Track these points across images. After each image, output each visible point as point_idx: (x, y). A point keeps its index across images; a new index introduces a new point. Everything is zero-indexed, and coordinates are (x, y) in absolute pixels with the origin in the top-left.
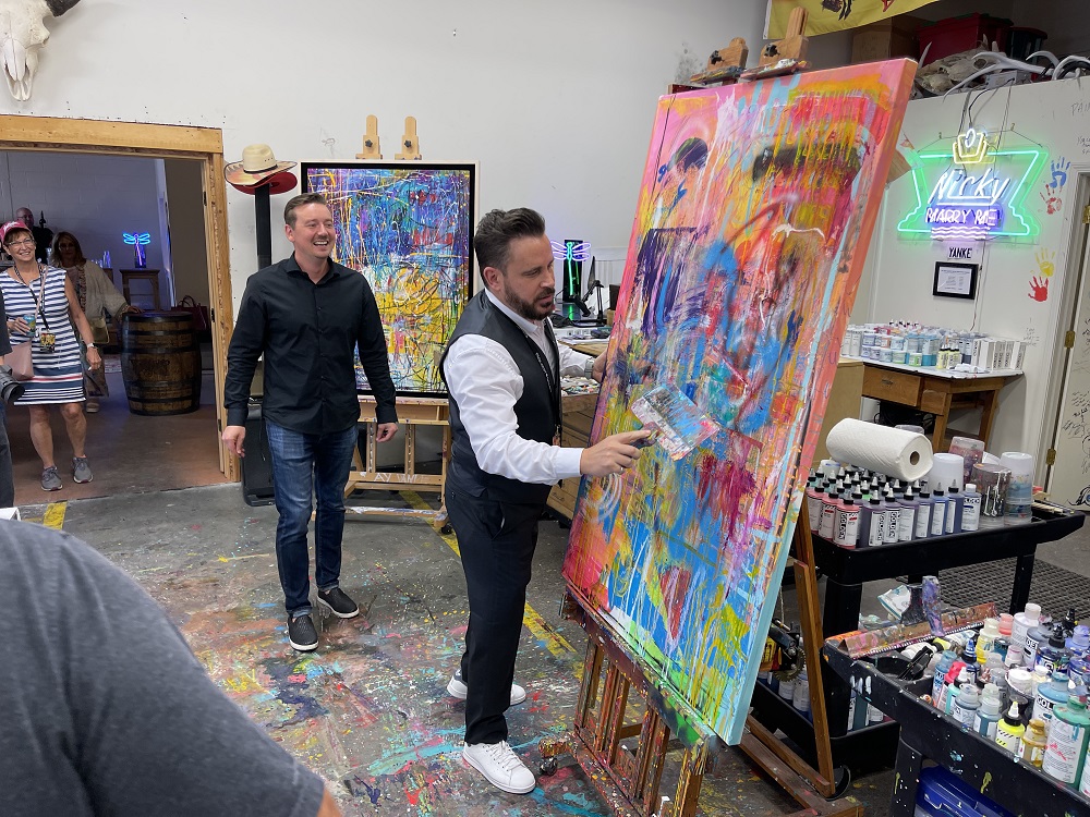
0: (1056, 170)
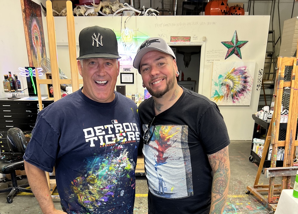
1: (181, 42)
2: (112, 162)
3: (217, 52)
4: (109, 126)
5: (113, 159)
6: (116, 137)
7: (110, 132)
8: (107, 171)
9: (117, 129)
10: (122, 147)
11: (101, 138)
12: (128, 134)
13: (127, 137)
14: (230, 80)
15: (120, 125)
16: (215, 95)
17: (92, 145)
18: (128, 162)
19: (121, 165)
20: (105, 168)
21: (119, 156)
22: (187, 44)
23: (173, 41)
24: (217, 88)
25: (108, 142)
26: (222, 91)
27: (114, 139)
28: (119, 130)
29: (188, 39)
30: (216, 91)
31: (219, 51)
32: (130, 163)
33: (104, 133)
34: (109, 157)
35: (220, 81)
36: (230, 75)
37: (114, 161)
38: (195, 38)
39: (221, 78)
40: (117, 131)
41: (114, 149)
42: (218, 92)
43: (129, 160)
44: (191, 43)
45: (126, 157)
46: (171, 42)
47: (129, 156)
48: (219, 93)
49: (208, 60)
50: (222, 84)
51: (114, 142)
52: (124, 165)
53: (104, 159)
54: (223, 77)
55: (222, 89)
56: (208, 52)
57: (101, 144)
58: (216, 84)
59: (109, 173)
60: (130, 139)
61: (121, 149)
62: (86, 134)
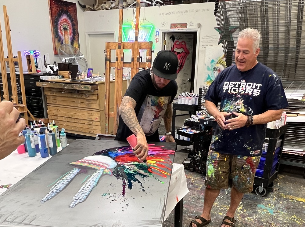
0: (157, 31)
1: (179, 29)
2: (233, 104)
3: (211, 37)
4: (238, 83)
5: (233, 102)
6: (239, 90)
7: (237, 86)
8: (229, 108)
9: (242, 85)
10: (240, 96)
11: (230, 88)
12: (247, 89)
13: (245, 91)
14: (221, 65)
15: (246, 83)
16: (207, 79)
17: (224, 91)
18: (243, 106)
19: (237, 107)
20: (228, 107)
21: (237, 101)
22: (184, 30)
23: (172, 28)
24: (210, 73)
25: (232, 92)
26: (214, 76)
27: (238, 91)
28: (242, 86)
29: (185, 25)
30: (209, 75)
31: (212, 37)
32: (244, 108)
33: (233, 86)
34: (231, 100)
35: (212, 66)
36: (221, 60)
37: (234, 103)
38: (191, 25)
39: (214, 63)
40: (241, 87)
41: (235, 97)
42: (211, 76)
43: (244, 106)
44: (188, 29)
45: (242, 103)
46: (171, 29)
47: (244, 103)
48: (211, 78)
49: (202, 46)
50: (214, 69)
51: (236, 92)
52: (239, 107)
53: (228, 101)
54: (215, 62)
55: (214, 74)
56: (202, 38)
57: (228, 92)
58: (208, 69)
59: (229, 110)
60: (246, 92)
61: (239, 97)
62: (225, 84)
